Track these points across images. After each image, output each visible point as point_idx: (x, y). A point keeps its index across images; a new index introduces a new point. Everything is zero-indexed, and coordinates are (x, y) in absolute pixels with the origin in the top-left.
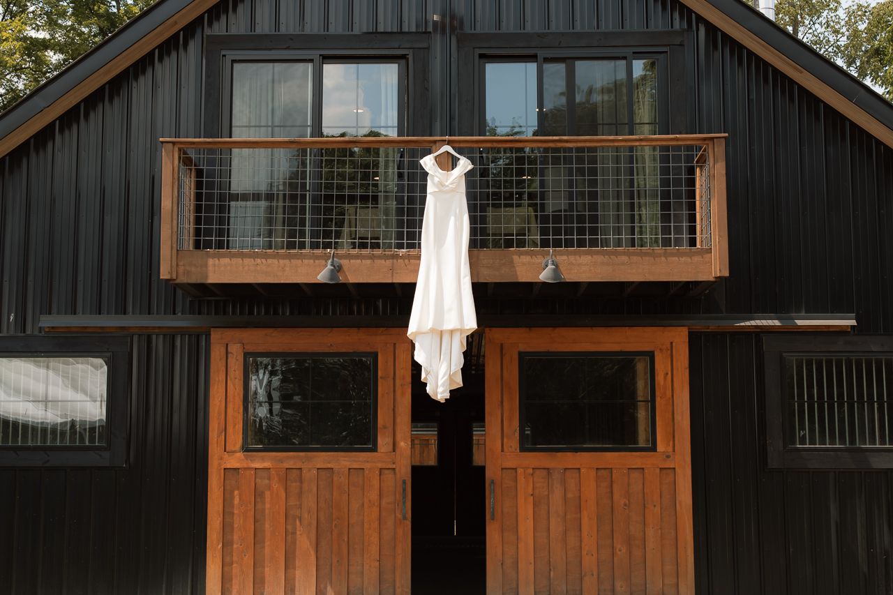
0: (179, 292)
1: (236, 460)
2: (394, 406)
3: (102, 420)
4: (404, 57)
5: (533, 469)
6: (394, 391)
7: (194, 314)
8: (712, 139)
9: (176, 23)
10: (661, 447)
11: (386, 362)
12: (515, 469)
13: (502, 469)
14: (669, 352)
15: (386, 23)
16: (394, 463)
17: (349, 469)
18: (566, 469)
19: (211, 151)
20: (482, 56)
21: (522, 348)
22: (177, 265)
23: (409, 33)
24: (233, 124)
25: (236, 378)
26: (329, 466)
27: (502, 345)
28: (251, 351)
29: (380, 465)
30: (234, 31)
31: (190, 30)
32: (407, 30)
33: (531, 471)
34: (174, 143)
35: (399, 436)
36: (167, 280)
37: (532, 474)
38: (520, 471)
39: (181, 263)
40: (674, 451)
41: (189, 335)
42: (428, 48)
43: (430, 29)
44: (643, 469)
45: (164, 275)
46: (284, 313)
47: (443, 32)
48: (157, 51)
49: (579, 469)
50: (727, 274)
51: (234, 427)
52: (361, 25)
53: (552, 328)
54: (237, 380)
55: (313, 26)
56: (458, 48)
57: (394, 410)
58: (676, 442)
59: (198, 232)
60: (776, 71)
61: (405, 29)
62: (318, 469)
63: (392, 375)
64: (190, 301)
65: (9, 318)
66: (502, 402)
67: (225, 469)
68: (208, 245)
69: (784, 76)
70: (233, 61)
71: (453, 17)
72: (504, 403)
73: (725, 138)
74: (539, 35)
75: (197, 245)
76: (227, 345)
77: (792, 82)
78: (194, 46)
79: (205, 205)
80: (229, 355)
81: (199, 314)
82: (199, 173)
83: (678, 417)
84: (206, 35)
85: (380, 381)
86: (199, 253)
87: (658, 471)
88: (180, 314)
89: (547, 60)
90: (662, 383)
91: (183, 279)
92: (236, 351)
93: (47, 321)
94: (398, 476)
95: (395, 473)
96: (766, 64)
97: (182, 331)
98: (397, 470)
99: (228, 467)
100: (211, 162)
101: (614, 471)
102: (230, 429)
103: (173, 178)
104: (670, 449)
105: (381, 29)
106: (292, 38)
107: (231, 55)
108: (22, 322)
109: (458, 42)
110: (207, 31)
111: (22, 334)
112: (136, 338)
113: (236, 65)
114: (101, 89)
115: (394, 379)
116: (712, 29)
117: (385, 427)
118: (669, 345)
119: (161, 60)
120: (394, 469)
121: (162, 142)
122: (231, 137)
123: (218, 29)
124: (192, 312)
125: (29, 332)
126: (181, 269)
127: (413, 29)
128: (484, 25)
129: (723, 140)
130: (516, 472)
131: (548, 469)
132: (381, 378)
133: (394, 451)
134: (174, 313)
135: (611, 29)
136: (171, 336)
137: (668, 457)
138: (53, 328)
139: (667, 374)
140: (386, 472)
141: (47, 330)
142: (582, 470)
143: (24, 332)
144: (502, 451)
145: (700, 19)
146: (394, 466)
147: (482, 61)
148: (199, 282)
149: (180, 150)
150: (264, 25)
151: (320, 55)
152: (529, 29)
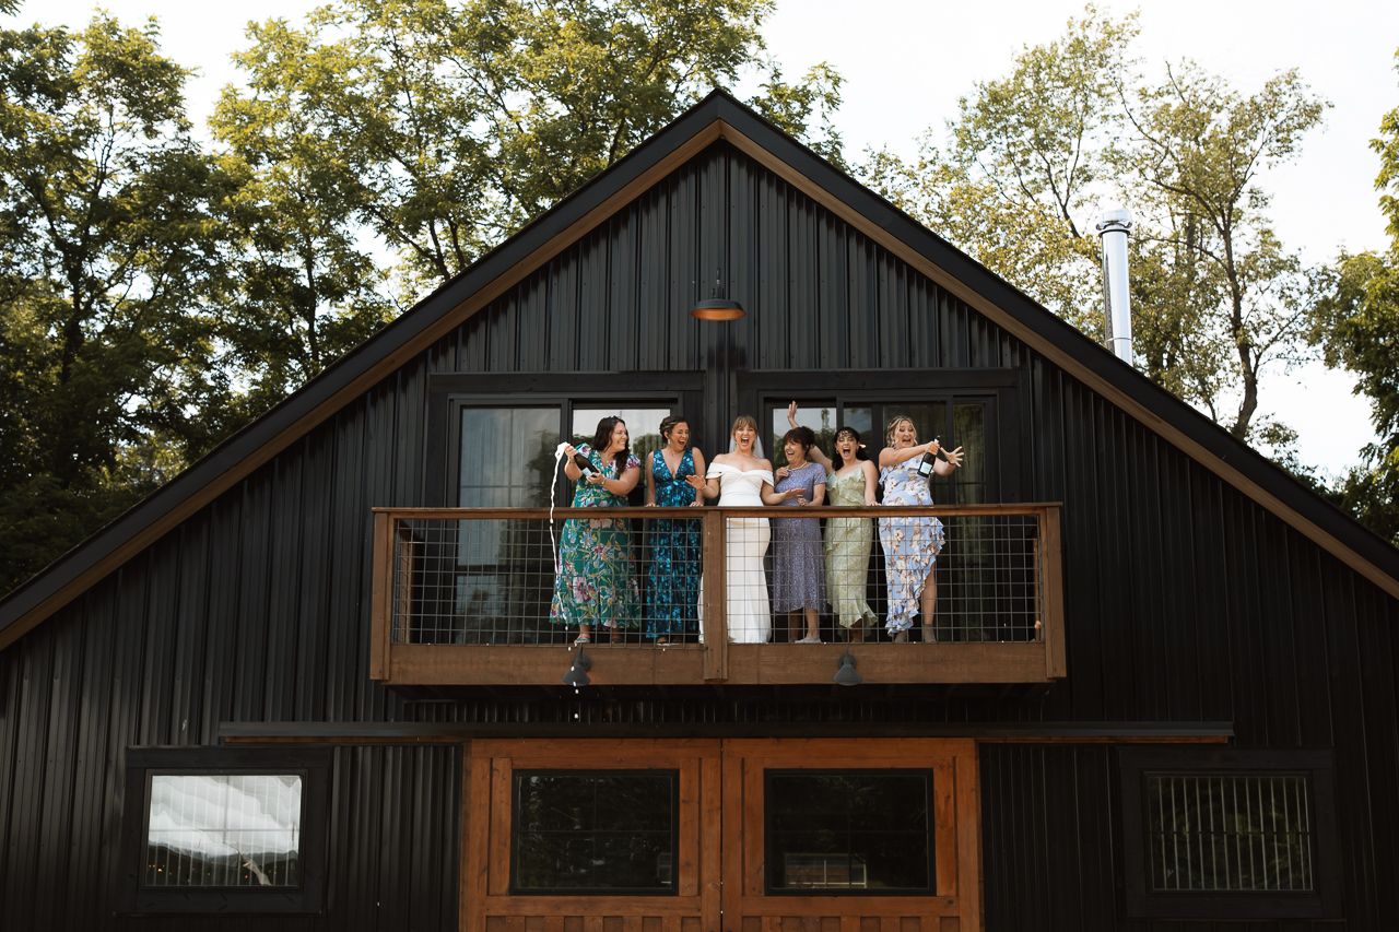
0: (392, 695)
1: (501, 905)
2: (700, 837)
3: (294, 852)
4: (674, 401)
5: (782, 917)
6: (700, 818)
7: (410, 720)
8: (1045, 508)
9: (393, 361)
10: (941, 891)
11: (690, 782)
12: (759, 917)
13: (743, 917)
14: (951, 769)
15: (652, 360)
16: (699, 910)
17: (644, 917)
18: (822, 918)
19: (434, 522)
20: (767, 400)
21: (769, 764)
22: (391, 662)
23: (679, 372)
24: (462, 484)
25: (502, 802)
26: (618, 913)
27: (743, 760)
28: (522, 767)
29: (682, 913)
30: (464, 370)
31: (410, 369)
32: (676, 369)
33: (779, 920)
34: (389, 513)
35: (706, 875)
36: (379, 681)
37: (781, 924)
38: (764, 920)
39: (395, 660)
40: (957, 895)
41: (404, 747)
42: (702, 391)
43: (704, 366)
44: (919, 918)
45: (374, 675)
46: (521, 719)
47: (720, 369)
48: (369, 394)
49: (839, 918)
50: (1063, 673)
51: (500, 863)
52: (622, 362)
53: (804, 740)
54: (503, 805)
55: (561, 365)
56: (739, 390)
57: (699, 843)
58: (961, 884)
59: (415, 622)
60: (1130, 418)
61: (674, 367)
62: (604, 917)
63: (697, 799)
64: (406, 705)
65: (181, 726)
66: (743, 833)
67: (487, 917)
68: (428, 638)
69: (1140, 425)
70: (463, 407)
71: (732, 348)
72: (746, 835)
73: (1060, 507)
74: (837, 374)
75: (415, 638)
76: (492, 759)
77: (1150, 433)
78: (416, 388)
79: (426, 588)
80: (495, 773)
81: (417, 720)
82: (418, 550)
83: (962, 852)
84: (431, 376)
85: (682, 806)
86: (415, 647)
87: (938, 920)
88: (392, 720)
89: (847, 405)
90: (943, 808)
91: (398, 680)
92: (503, 767)
93: (229, 729)
94: (704, 927)
95: (701, 923)
96: (1118, 411)
97: (395, 742)
98: (703, 920)
99: (492, 914)
100: (434, 536)
101: (883, 921)
102: (495, 867)
103: (387, 556)
104: (953, 892)
105: (644, 367)
106: (534, 378)
107: (460, 398)
108: (197, 730)
109: (738, 383)
110: (432, 371)
111: (197, 746)
112: (337, 751)
113: (466, 412)
114: (301, 441)
115: (700, 803)
116: (1051, 368)
117: (688, 864)
118: (951, 762)
119: (374, 403)
120: (699, 918)
121: (375, 512)
122: (458, 506)
123: (444, 367)
124: (408, 718)
125: (205, 742)
126: (395, 668)
127: (684, 367)
128: (771, 363)
129: (1058, 510)
130: (760, 921)
131: (800, 918)
132: (684, 801)
133: (699, 894)
134: (386, 720)
135: (926, 367)
136: (380, 747)
137: (951, 902)
138: (235, 738)
139: (949, 797)
140: (690, 921)
141: (227, 740)
142: (843, 920)
143: (200, 743)
144: (743, 894)
145: (1035, 354)
146: (699, 914)
147: (769, 405)
148: (417, 683)
149: (396, 520)
150: (501, 365)
151: (569, 399)
152: (825, 368)
